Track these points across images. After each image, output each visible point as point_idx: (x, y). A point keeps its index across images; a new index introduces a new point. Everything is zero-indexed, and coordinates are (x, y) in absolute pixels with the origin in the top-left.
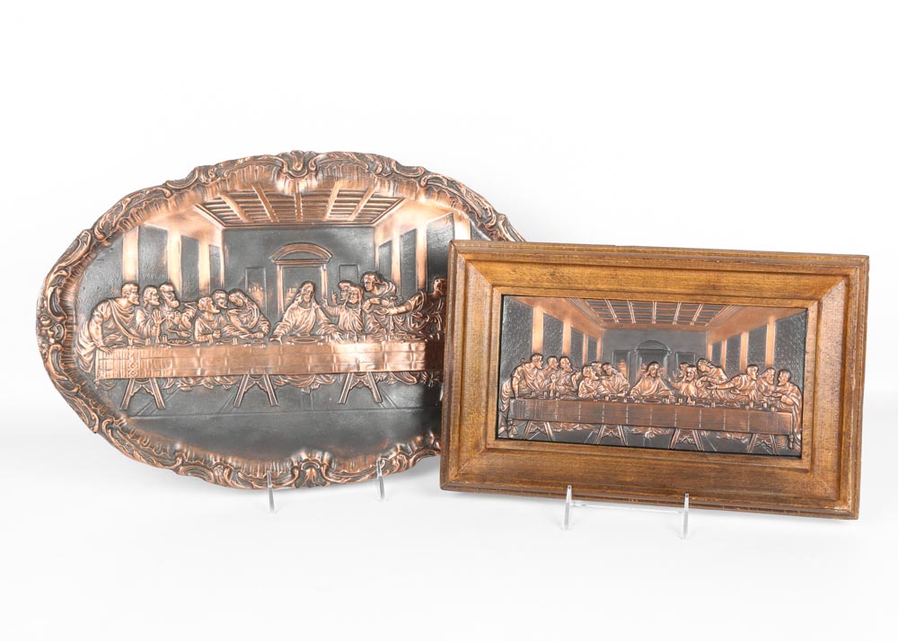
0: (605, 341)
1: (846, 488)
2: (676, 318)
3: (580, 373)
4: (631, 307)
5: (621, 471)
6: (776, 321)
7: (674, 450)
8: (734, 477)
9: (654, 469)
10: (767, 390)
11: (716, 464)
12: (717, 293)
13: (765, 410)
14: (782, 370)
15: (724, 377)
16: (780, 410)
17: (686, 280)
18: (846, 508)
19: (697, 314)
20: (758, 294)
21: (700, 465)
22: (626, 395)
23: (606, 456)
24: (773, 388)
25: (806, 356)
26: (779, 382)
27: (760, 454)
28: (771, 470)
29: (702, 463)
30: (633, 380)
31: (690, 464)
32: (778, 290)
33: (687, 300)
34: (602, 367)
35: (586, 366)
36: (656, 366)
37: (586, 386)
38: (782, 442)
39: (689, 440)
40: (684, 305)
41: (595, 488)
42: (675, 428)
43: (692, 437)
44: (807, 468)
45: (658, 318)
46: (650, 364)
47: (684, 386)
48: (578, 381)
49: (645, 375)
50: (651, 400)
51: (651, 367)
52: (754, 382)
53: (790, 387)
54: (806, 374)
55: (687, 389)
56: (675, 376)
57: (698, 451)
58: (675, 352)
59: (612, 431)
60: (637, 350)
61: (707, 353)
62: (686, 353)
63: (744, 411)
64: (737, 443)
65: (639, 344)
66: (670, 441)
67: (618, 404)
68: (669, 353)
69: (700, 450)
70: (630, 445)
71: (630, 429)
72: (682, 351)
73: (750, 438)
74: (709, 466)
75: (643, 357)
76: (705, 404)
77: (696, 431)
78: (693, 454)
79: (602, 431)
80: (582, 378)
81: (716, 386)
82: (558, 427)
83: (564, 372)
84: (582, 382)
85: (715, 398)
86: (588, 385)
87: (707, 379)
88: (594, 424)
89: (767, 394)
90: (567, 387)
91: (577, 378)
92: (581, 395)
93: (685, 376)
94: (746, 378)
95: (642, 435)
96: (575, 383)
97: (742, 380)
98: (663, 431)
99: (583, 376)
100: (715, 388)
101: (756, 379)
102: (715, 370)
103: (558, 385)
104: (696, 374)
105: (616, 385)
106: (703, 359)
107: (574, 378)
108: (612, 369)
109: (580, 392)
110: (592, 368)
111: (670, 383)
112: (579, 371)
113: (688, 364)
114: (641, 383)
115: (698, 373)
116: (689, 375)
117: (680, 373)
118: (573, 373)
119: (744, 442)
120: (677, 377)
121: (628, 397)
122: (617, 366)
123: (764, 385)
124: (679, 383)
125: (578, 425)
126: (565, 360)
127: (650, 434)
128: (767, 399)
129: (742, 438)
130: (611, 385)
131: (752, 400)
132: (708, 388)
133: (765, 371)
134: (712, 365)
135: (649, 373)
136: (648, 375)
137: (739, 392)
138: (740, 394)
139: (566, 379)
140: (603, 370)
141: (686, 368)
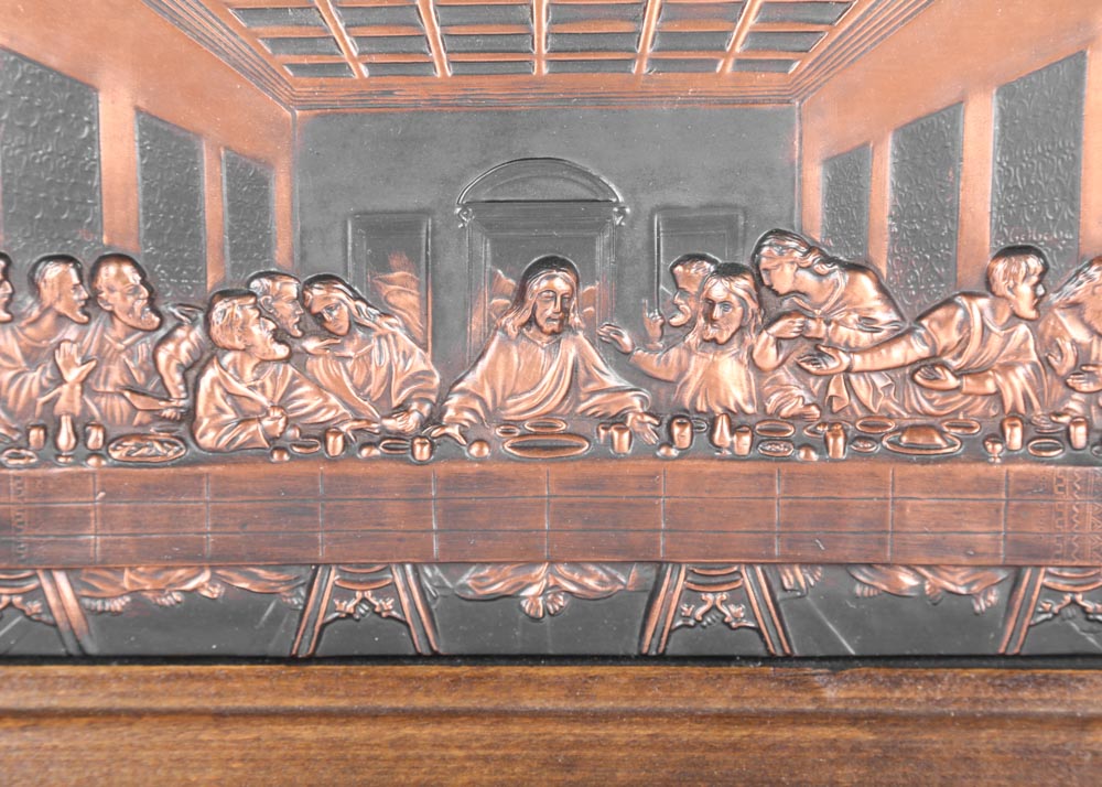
2: (647, 47)
3: (198, 332)
7: (662, 659)
9: (570, 765)
10: (1084, 364)
11: (854, 720)
13: (1077, 459)
15: (884, 316)
19: (750, 17)
21: (785, 733)
22: (426, 422)
23: (347, 715)
29: (797, 718)
30: (452, 352)
31: (739, 733)
34: (301, 298)
35: (225, 294)
36: (561, 283)
37: (229, 394)
39: (732, 611)
42: (660, 565)
43: (739, 597)
45: (562, 45)
46: (532, 272)
47: (696, 367)
48: (192, 371)
49: (512, 322)
50: (541, 440)
51: (539, 284)
52: (1023, 329)
55: (711, 382)
56: (653, 318)
57: (770, 659)
58: (647, 207)
59: (368, 594)
60: (465, 207)
61: (801, 205)
62: (703, 207)
63: (980, 468)
64: (951, 609)
65: (474, 179)
66: (639, 622)
67: (387, 467)
68: (622, 212)
69: (779, 653)
70: (456, 649)
71: (453, 579)
72: (684, 203)
73: (1007, 586)
74: (829, 733)
75: (495, 241)
76: (800, 447)
77: (759, 569)
78: (752, 677)
79: (321, 593)
80: (207, 355)
81: (846, 360)
82: (110, 590)
83: (119, 330)
84: (212, 373)
85: (842, 416)
86: (241, 389)
87: (804, 327)
88: (280, 566)
89: (1088, 381)
90: (139, 402)
91: (184, 357)
92: (211, 434)
93: (701, 321)
94: (988, 314)
95: (510, 598)
96: (178, 378)
97: (966, 323)
98: (605, 577)
99: (214, 344)
100: (844, 367)
101: (1032, 314)
102: (843, 284)
103: (97, 393)
104: (753, 306)
105: (377, 379)
106: (780, 234)
107: (170, 358)
108: (351, 303)
109: (206, 422)
110: (255, 306)
111: (628, 354)
112: (194, 322)
113: (712, 261)
114: (493, 364)
115: (761, 304)
116: (717, 312)
117: (677, 306)
118: (162, 333)
119: (981, 606)
120: (662, 326)
121: (436, 432)
122: (374, 289)
123: (1074, 342)
124: (674, 353)
125: (205, 577)
126: (120, 275)
127: (544, 593)
128: (1086, 405)
129: (975, 588)
130: (351, 378)
131: (1014, 414)
132: (808, 371)
133: (1077, 274)
134: (827, 260)
135: (528, 314)
136: (523, 325)
137: (952, 382)
138: (958, 388)
139: (131, 365)
140: (309, 309)
141: (705, 280)
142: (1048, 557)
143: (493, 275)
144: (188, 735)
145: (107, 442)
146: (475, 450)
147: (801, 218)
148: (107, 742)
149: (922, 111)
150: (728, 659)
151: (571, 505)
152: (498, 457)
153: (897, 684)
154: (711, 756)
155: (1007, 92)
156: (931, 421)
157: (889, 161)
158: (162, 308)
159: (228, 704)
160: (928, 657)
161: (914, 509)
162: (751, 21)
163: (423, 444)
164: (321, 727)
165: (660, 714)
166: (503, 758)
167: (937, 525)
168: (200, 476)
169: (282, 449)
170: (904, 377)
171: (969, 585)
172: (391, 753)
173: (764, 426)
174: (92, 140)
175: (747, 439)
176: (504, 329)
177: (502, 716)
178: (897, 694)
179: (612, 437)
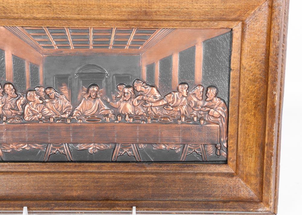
0: (46, 66)
1: (268, 193)
2: (112, 43)
3: (25, 98)
4: (68, 33)
5: (68, 186)
6: (204, 42)
7: (116, 162)
8: (170, 186)
9: (97, 182)
10: (196, 105)
11: (152, 173)
12: (150, 18)
13: (195, 123)
14: (210, 87)
15: (158, 96)
16: (209, 122)
17: (119, 7)
18: (268, 209)
19: (131, 38)
20: (187, 18)
21: (139, 176)
22: (69, 116)
23: (54, 173)
24: (201, 103)
25: (231, 73)
26: (207, 97)
27: (191, 162)
28: (202, 177)
29: (141, 173)
30: (75, 102)
31: (130, 176)
32: (206, 14)
33: (121, 26)
34: (45, 91)
35: (30, 91)
36: (95, 89)
37: (31, 110)
38: (211, 149)
39: (129, 153)
40: (118, 31)
41: (43, 206)
42: (115, 144)
43: (131, 150)
44: (233, 172)
45: (95, 43)
46: (90, 87)
47: (122, 105)
48: (23, 106)
49: (86, 96)
50: (92, 119)
51: (91, 89)
52: (184, 98)
53: (217, 101)
54: (231, 90)
55: (125, 108)
56: (114, 96)
57: (137, 162)
58: (112, 74)
59: (58, 149)
60: (77, 74)
61: (142, 74)
62: (123, 74)
63: (177, 125)
64: (172, 152)
65: (79, 68)
66: (112, 155)
67: (61, 124)
68: (107, 75)
69: (139, 161)
70: (75, 160)
71: (75, 146)
72: (119, 74)
73: (182, 148)
74: (148, 176)
75: (83, 81)
76: (142, 121)
77: (134, 144)
78: (133, 165)
79: (49, 149)
80: (26, 102)
81: (151, 104)
82: (7, 148)
83: (9, 98)
84: (27, 106)
85: (150, 115)
86: (33, 109)
87: (143, 98)
88: (41, 144)
89: (197, 108)
90: (13, 111)
91: (22, 103)
92: (27, 118)
93: (123, 96)
94: (178, 95)
95: (86, 150)
96: (21, 107)
97: (173, 97)
98: (105, 146)
99: (28, 100)
100: (150, 106)
101: (186, 96)
102: (150, 89)
103: (5, 110)
104: (133, 93)
105: (60, 107)
106: (138, 80)
107: (19, 103)
108: (55, 93)
109: (26, 115)
110: (36, 93)
111: (109, 103)
112: (24, 96)
113: (125, 85)
114: (83, 104)
115: (134, 93)
116: (126, 95)
117: (118, 93)
118: (17, 98)
119: (177, 152)
120: (115, 97)
121: (71, 118)
122: (59, 90)
123: (194, 101)
124: (118, 102)
125: (26, 145)
126: (9, 87)
127: (93, 149)
128: (197, 113)
129: (176, 148)
130: (55, 107)
131: (183, 115)
132: (143, 106)
133: (195, 88)
134: (147, 85)
135: (89, 95)
136: (88, 97)
137: (171, 108)
138: (172, 110)
139: (11, 104)
140: (46, 93)
141: (123, 89)
142: (189, 142)
143: (82, 87)
144: (22, 176)
145: (7, 119)
146: (79, 121)
147: (142, 76)
148: (7, 178)
149: (165, 56)
150: (129, 162)
151: (98, 132)
152: (83, 122)
153: (161, 167)
154: (125, 180)
155: (181, 53)
156: (167, 116)
157: (159, 66)
158: (18, 93)
159: (31, 170)
160: (167, 161)
161: (164, 133)
162: (132, 39)
163: (69, 120)
164: (49, 175)
165: (115, 172)
166: (84, 181)
167: (168, 136)
168: (25, 126)
169: (41, 121)
170: (162, 107)
171: (175, 148)
172: (62, 180)
173: (135, 117)
174: (4, 60)
175: (132, 119)
176: (85, 98)
177: (84, 173)
178: (161, 169)
179: (106, 119)
